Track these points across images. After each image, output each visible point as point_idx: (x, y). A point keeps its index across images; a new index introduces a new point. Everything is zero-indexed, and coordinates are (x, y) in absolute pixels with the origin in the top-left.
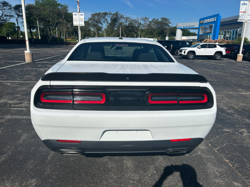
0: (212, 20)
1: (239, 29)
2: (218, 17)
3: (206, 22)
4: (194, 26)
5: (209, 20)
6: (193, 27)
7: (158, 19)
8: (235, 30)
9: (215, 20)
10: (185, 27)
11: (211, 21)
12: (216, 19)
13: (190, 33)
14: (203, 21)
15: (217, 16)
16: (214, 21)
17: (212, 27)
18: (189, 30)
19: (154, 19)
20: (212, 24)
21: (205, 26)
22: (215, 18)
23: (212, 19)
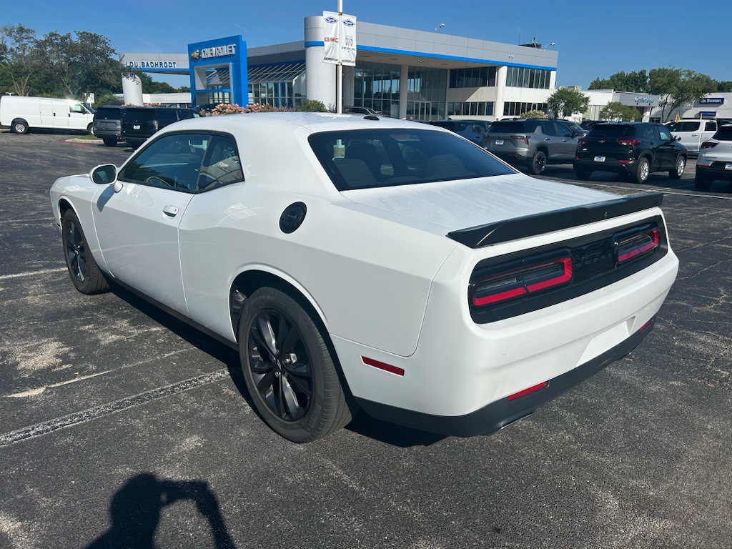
0: (224, 50)
1: (294, 80)
2: (238, 44)
3: (210, 56)
4: (174, 63)
5: (217, 52)
6: (173, 67)
7: (69, 35)
8: (286, 81)
9: (234, 52)
10: (148, 65)
11: (221, 54)
12: (233, 49)
13: (154, 83)
14: (200, 53)
15: (236, 40)
16: (229, 53)
17: (227, 69)
18: (148, 74)
19: (52, 35)
20: (226, 64)
21: (206, 66)
22: (232, 46)
23: (223, 47)
